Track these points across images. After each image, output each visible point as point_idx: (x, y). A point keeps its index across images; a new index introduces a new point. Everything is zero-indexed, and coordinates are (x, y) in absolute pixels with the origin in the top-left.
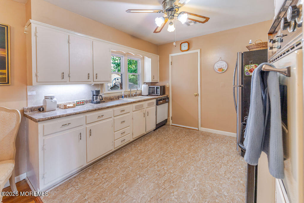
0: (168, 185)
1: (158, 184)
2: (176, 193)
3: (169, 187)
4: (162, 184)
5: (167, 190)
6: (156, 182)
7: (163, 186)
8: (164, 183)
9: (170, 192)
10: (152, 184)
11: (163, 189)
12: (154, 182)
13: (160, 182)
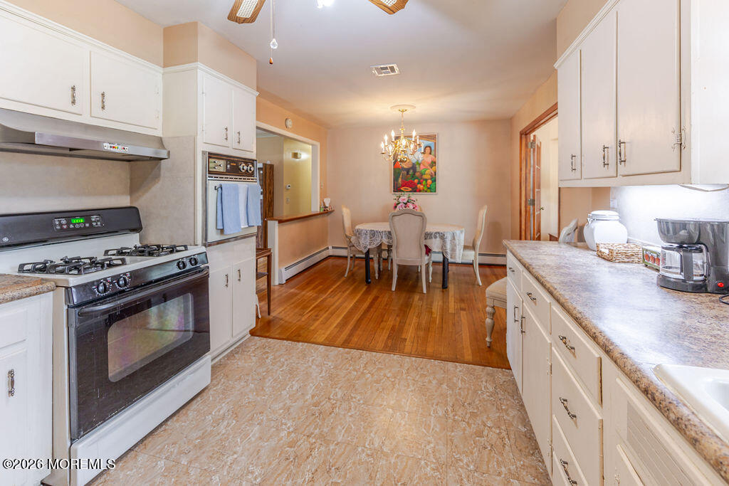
0: (302, 446)
1: (327, 443)
2: (283, 434)
3: (299, 443)
4: (317, 445)
5: (304, 435)
6: (332, 447)
7: (314, 441)
8: (311, 450)
9: (295, 433)
10: (340, 439)
11: (312, 433)
12: (337, 444)
13: (323, 449)
